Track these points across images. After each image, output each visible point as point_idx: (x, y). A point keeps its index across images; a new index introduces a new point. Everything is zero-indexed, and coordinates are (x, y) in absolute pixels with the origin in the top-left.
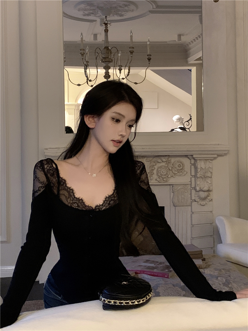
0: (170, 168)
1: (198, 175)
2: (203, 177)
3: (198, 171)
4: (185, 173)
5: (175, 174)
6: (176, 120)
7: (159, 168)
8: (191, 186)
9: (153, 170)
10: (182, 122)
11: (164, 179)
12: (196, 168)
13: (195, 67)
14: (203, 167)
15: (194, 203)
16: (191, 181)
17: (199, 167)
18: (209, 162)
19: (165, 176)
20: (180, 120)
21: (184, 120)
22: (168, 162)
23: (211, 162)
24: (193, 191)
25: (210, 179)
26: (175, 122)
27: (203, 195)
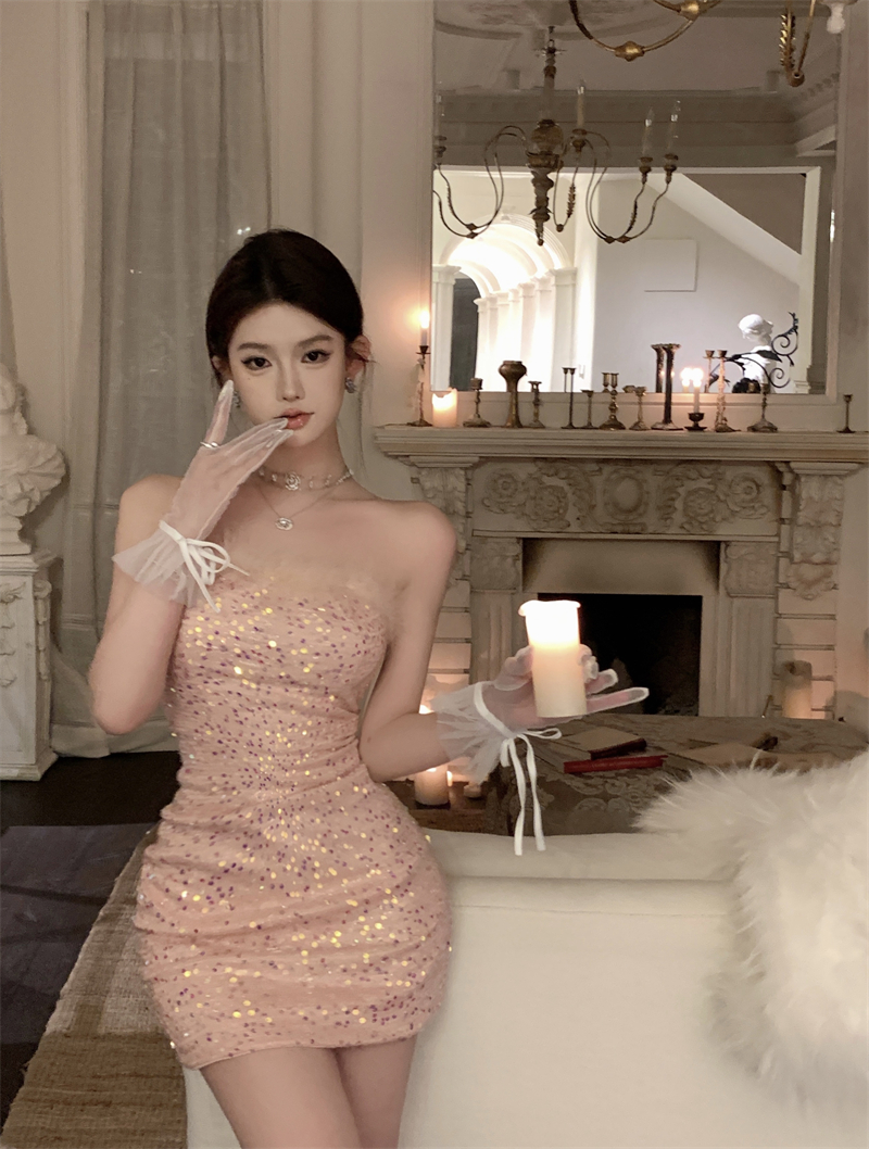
0: (722, 497)
1: (802, 517)
2: (813, 524)
3: (801, 507)
4: (763, 510)
5: (734, 513)
6: (748, 331)
7: (690, 493)
8: (778, 547)
9: (673, 499)
10: (767, 336)
11: (704, 526)
12: (796, 499)
13: (819, 168)
14: (816, 498)
15: (783, 593)
16: (778, 535)
17: (804, 495)
18: (836, 483)
19: (706, 518)
20: (762, 330)
21: (773, 329)
22: (717, 479)
23: (839, 481)
24: (783, 562)
25: (832, 530)
26: (747, 335)
27: (810, 572)
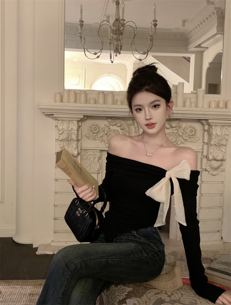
0: (181, 134)
1: (212, 143)
2: (217, 144)
3: (213, 138)
4: (197, 139)
8: (202, 154)
12: (210, 135)
14: (219, 134)
16: (203, 149)
17: (214, 133)
18: (226, 128)
22: (178, 127)
27: (215, 164)
